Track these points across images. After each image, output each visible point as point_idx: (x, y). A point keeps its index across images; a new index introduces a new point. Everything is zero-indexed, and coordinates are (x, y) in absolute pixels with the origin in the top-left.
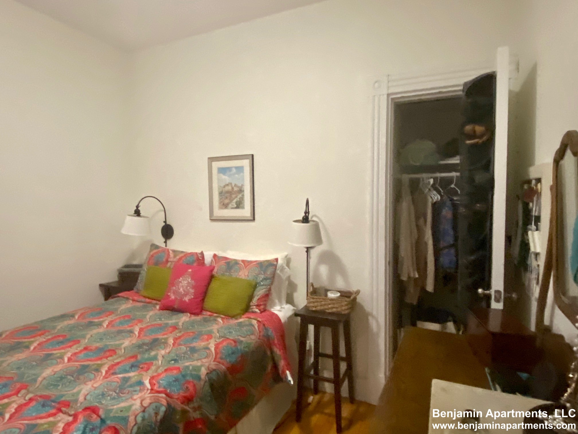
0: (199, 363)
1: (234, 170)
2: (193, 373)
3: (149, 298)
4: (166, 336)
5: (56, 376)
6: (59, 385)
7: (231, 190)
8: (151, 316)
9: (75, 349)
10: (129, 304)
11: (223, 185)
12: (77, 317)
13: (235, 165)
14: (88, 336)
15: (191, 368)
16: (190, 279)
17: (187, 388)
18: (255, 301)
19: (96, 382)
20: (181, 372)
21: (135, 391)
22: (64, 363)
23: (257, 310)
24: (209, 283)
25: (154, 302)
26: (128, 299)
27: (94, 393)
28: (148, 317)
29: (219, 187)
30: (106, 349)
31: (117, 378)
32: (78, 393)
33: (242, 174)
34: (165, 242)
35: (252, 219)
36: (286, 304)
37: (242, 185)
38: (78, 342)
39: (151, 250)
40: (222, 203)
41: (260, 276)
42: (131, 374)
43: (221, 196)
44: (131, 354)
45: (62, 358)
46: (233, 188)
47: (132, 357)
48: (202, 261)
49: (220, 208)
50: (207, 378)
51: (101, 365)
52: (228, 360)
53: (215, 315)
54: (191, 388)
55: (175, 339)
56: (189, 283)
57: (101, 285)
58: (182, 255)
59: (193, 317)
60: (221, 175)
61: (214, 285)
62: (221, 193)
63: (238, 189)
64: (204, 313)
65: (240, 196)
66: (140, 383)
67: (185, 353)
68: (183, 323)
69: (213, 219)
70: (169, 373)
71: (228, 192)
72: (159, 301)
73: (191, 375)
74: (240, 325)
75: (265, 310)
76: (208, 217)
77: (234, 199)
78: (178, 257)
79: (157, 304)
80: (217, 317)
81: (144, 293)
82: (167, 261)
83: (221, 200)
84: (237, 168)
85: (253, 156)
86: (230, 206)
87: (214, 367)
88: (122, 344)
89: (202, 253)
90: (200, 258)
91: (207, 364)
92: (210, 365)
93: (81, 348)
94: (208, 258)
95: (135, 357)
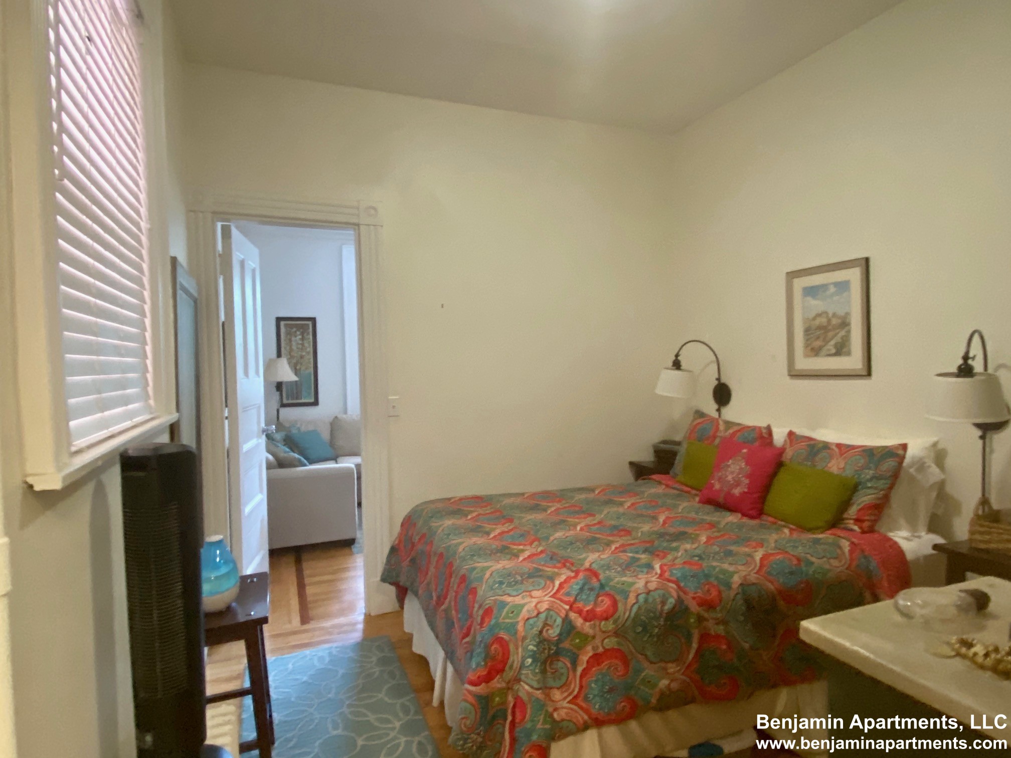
0: (732, 569)
1: (832, 289)
2: (722, 576)
3: (687, 486)
4: (698, 532)
5: (567, 539)
6: (568, 549)
7: (825, 324)
8: (684, 508)
9: (589, 520)
10: (660, 490)
11: (812, 314)
12: (597, 492)
13: (833, 280)
14: (605, 512)
15: (717, 569)
16: (744, 464)
17: (708, 591)
18: (853, 511)
19: (604, 554)
20: (704, 571)
21: (642, 572)
22: (576, 530)
23: (856, 528)
24: (775, 474)
25: (694, 492)
26: (660, 483)
27: (600, 563)
28: (681, 508)
29: (805, 320)
30: (621, 528)
31: (626, 555)
32: (585, 559)
33: (845, 294)
34: (718, 410)
35: (865, 373)
36: (927, 534)
37: (848, 314)
38: (593, 515)
39: (695, 419)
40: (810, 348)
41: (867, 471)
42: (643, 556)
43: (808, 335)
44: (647, 539)
45: (575, 526)
46: (829, 321)
47: (649, 542)
48: (768, 441)
49: (806, 356)
50: (740, 590)
51: (612, 542)
52: (781, 580)
53: (780, 523)
54: (714, 593)
55: (709, 539)
56: (741, 469)
57: (631, 464)
58: (739, 428)
59: (745, 520)
60: (809, 299)
61: (783, 477)
62: (807, 331)
63: (839, 321)
64: (764, 517)
65: (843, 333)
66: (650, 567)
67: (717, 553)
68: (727, 524)
69: (795, 375)
70: (687, 567)
71: (820, 328)
72: (701, 491)
73: (717, 578)
74: (817, 542)
75: (871, 530)
76: (786, 372)
77: (831, 339)
78: (731, 431)
79: (696, 495)
80: (784, 526)
81: (680, 478)
82: (715, 437)
83: (809, 342)
84: (836, 284)
85: (867, 260)
86: (824, 352)
87: (755, 581)
88: (641, 528)
89: (769, 429)
90: (765, 436)
91: (744, 573)
92: (749, 575)
93: (595, 522)
94: (779, 437)
95: (652, 542)
